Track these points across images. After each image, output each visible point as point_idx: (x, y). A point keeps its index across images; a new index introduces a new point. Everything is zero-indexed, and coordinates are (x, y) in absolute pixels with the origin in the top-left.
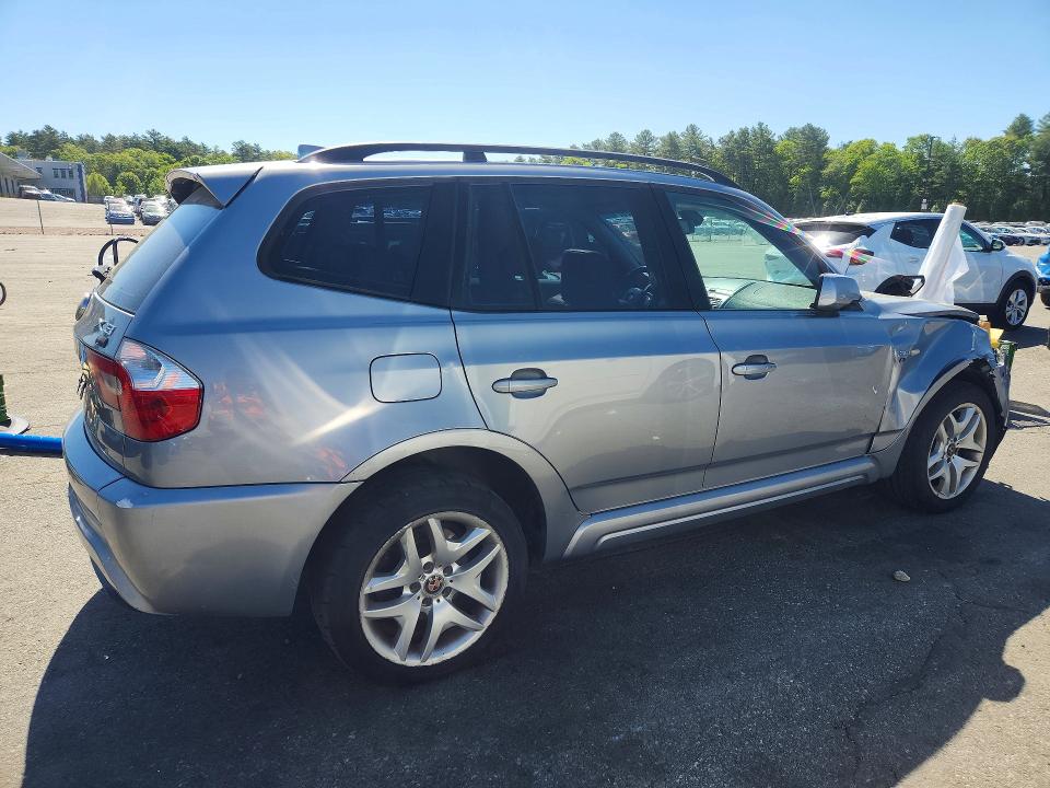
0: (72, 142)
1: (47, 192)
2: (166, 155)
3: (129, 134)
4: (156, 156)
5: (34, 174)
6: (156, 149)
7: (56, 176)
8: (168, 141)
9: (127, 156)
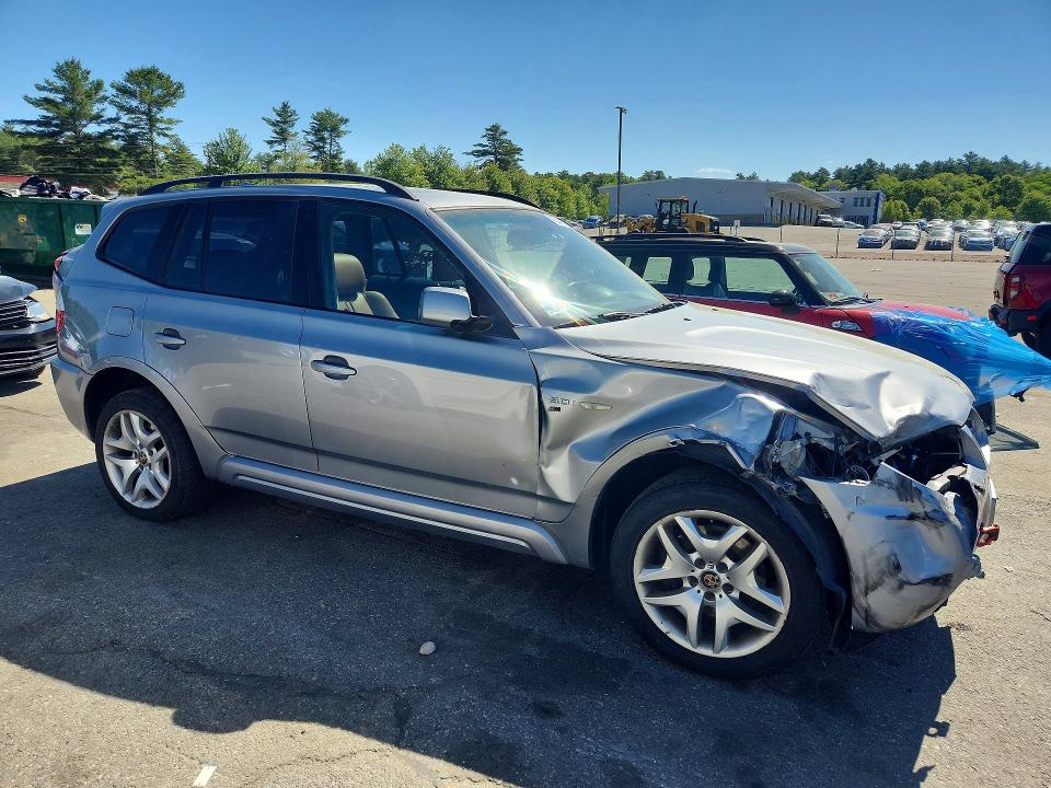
0: (888, 171)
1: (840, 220)
2: (978, 177)
3: (944, 159)
4: (965, 179)
5: (837, 203)
6: (969, 172)
7: (855, 205)
8: (984, 161)
9: (934, 182)
